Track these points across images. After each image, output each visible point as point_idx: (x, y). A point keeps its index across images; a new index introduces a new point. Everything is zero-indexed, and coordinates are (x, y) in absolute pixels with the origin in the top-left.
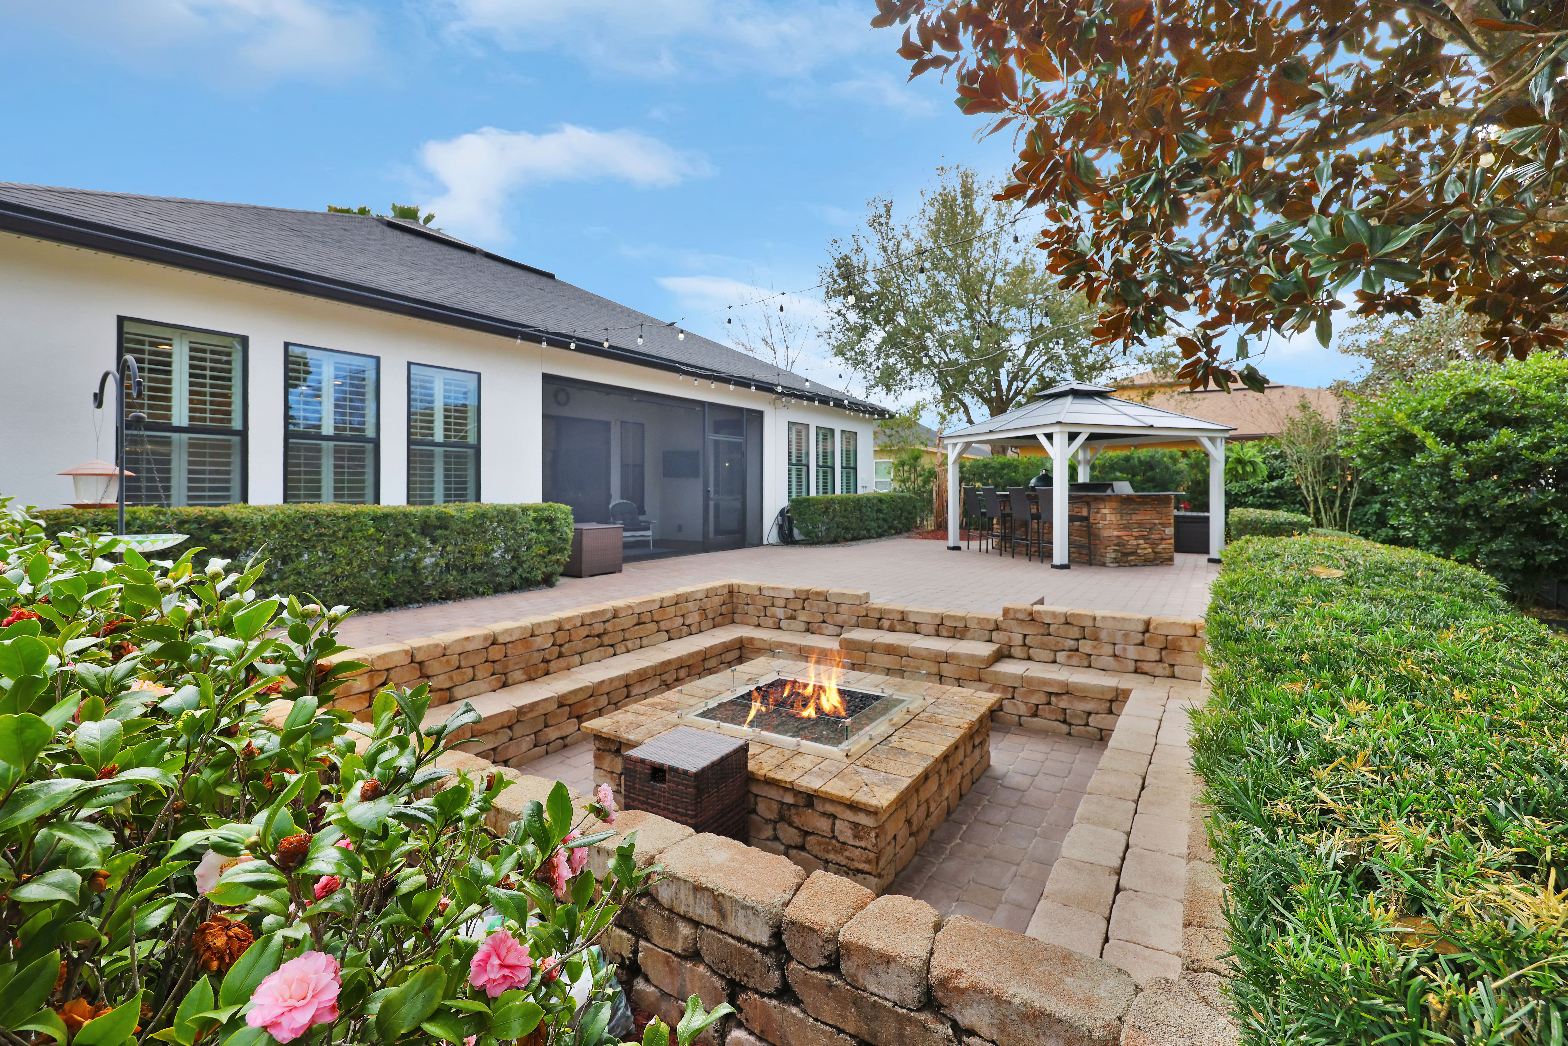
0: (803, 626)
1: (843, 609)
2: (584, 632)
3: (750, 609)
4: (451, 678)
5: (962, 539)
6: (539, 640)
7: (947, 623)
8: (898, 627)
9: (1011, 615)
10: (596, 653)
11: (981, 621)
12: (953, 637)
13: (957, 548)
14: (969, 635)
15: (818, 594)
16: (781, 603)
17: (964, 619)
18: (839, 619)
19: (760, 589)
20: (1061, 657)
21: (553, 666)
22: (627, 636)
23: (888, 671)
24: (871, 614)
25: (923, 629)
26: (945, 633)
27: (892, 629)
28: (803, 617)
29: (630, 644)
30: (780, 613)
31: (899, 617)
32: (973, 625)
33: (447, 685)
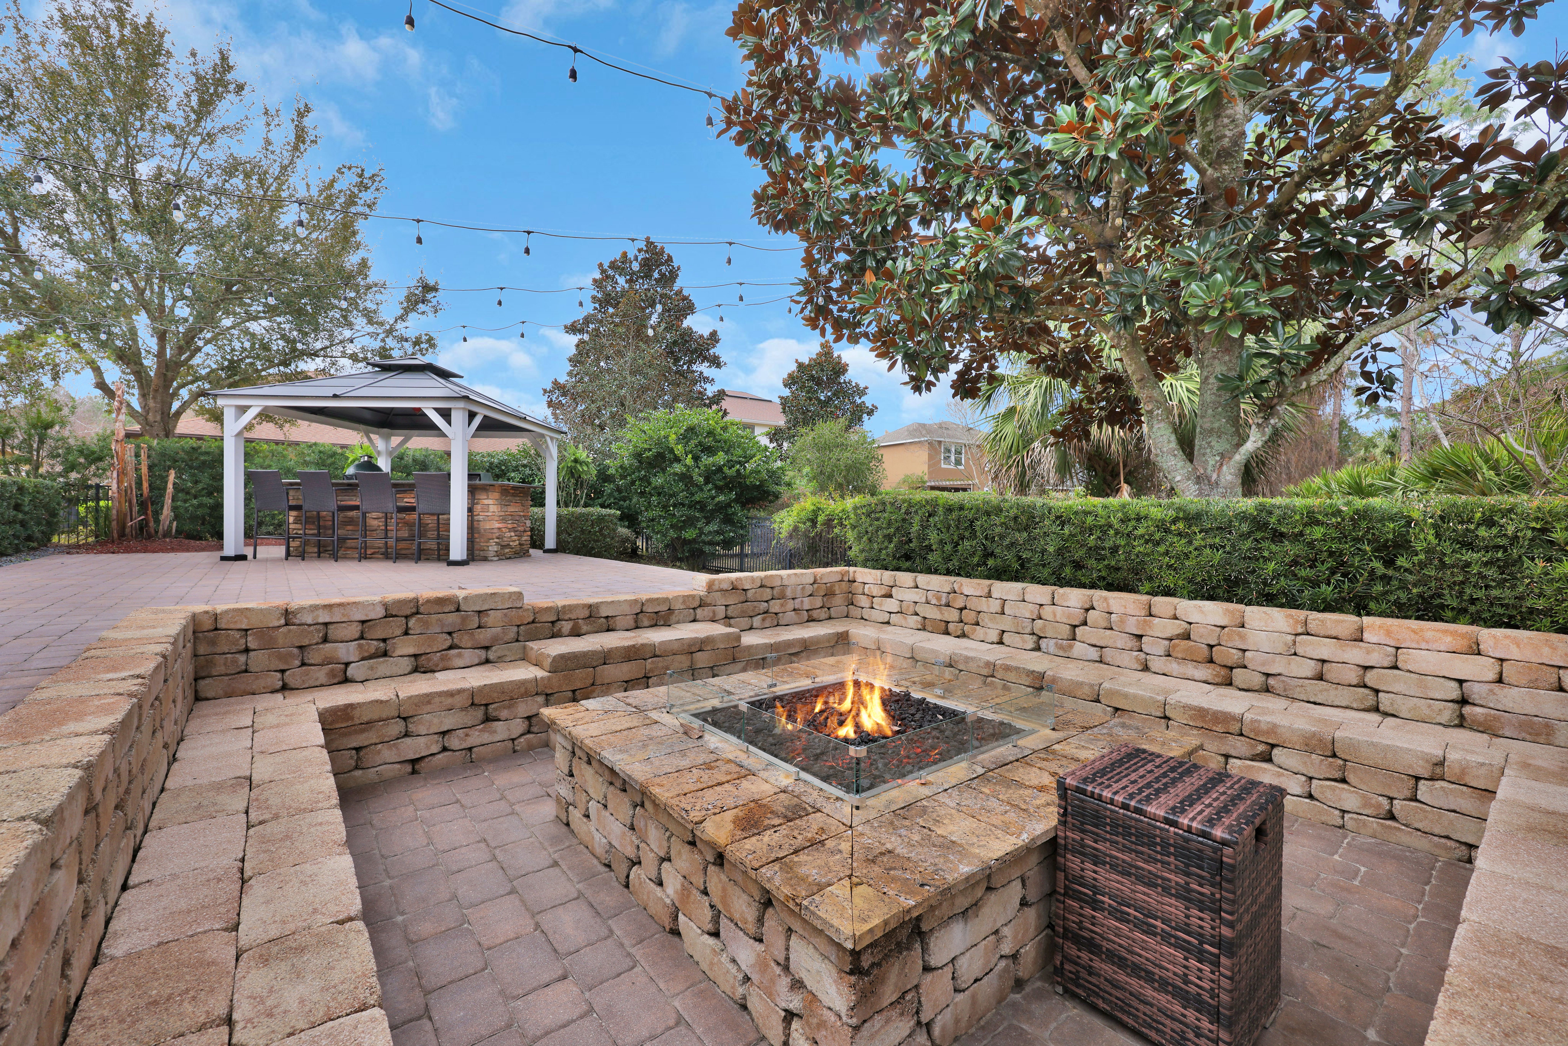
0: (406, 664)
1: (492, 618)
3: (258, 660)
5: (246, 545)
7: (649, 609)
8: (585, 628)
9: (716, 587)
11: (686, 598)
12: (655, 625)
13: (242, 558)
14: (674, 618)
15: (440, 601)
16: (354, 630)
17: (666, 600)
18: (483, 637)
19: (287, 613)
20: (757, 621)
23: (629, 684)
24: (540, 618)
25: (620, 622)
26: (646, 623)
27: (576, 633)
28: (406, 647)
30: (347, 651)
31: (586, 613)
32: (678, 606)
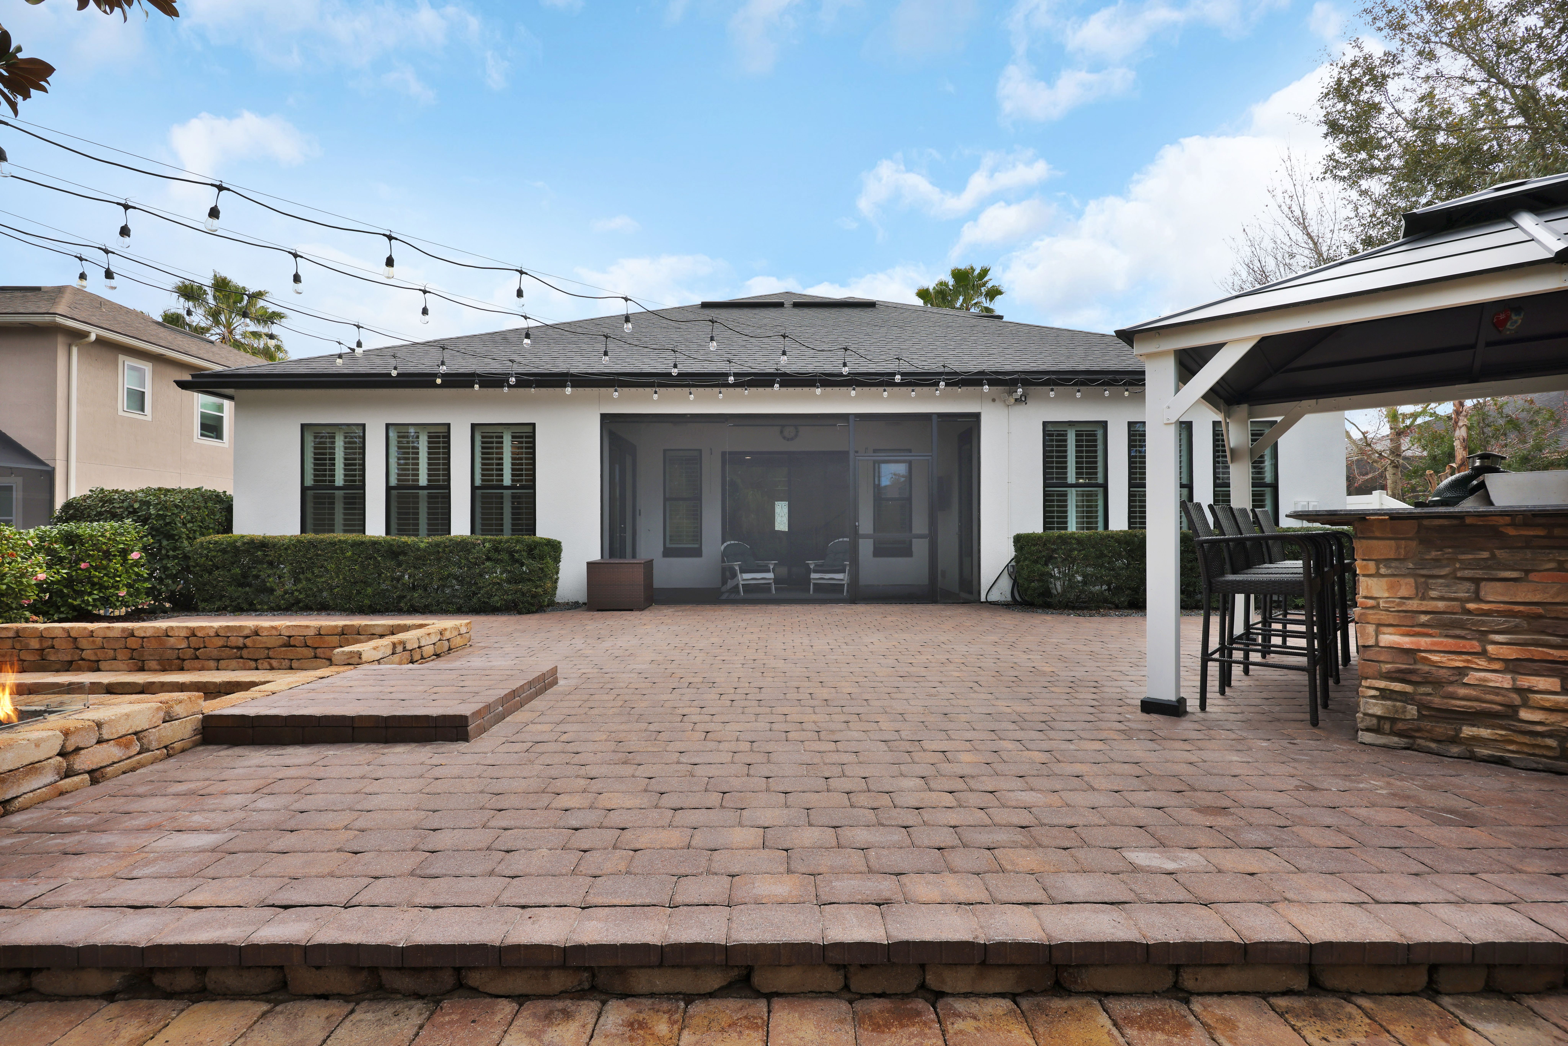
2: (220, 642)
4: (96, 654)
6: (172, 640)
10: (234, 663)
21: (187, 664)
22: (271, 654)
29: (275, 663)
33: (93, 658)
